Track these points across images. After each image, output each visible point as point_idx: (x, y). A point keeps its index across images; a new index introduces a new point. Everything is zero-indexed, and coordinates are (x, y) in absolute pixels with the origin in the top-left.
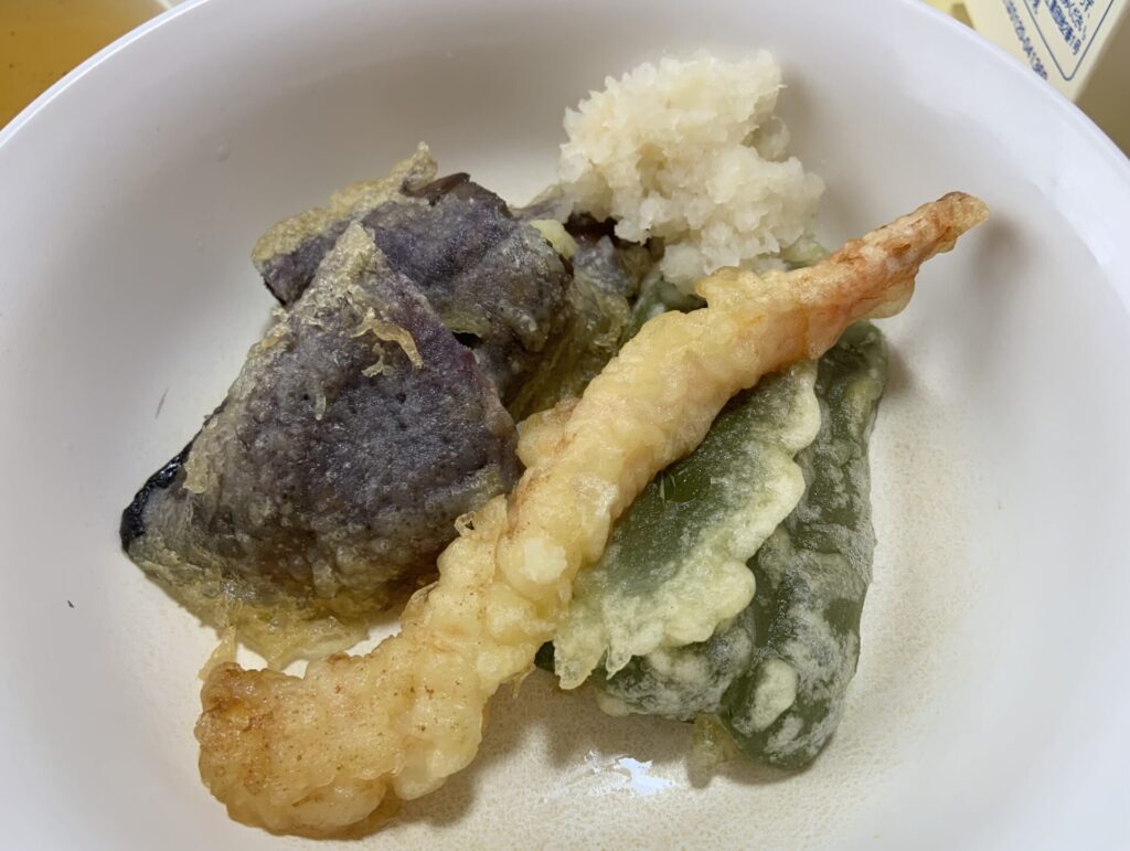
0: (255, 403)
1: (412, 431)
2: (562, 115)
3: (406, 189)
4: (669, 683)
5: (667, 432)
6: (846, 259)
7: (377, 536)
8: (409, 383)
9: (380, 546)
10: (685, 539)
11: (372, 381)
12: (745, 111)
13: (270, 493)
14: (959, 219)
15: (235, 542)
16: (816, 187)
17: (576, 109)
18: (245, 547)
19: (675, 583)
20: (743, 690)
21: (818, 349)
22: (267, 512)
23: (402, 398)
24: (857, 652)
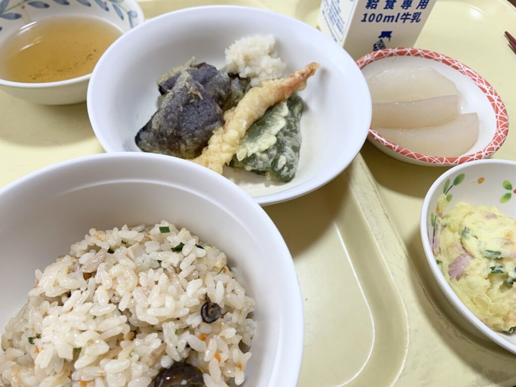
0: (167, 109)
1: (201, 114)
2: (224, 50)
3: (191, 66)
4: (261, 159)
5: (256, 112)
6: (291, 76)
7: (195, 137)
8: (200, 104)
9: (196, 139)
10: (262, 132)
11: (192, 103)
12: (267, 48)
13: (172, 127)
14: (314, 67)
15: (163, 141)
16: (284, 66)
17: (228, 48)
18: (165, 141)
19: (261, 139)
20: (275, 162)
21: (287, 97)
22: (171, 132)
23: (198, 107)
24: (299, 156)
